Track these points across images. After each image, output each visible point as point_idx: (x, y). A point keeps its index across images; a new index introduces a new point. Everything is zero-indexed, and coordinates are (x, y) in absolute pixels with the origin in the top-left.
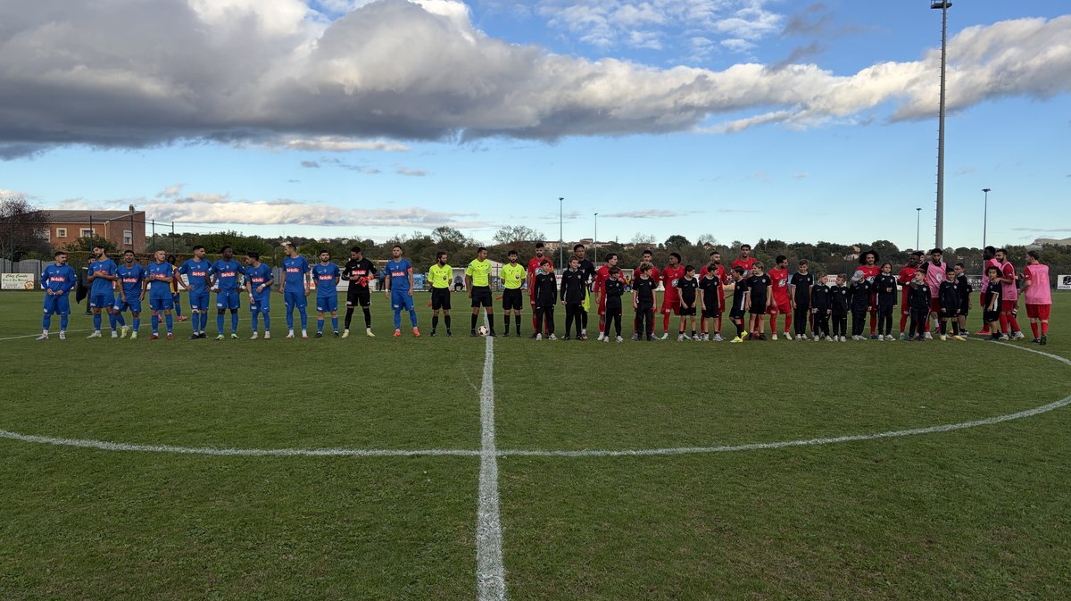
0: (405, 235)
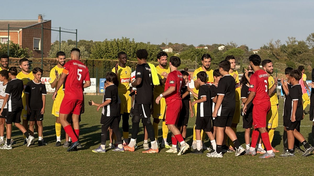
0: (279, 41)
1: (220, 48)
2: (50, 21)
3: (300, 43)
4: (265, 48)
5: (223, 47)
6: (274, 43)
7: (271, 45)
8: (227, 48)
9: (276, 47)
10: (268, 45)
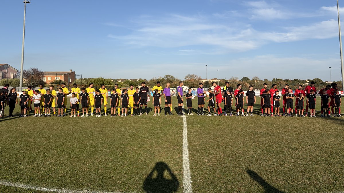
1: (137, 80)
2: (75, 72)
3: (162, 78)
4: (152, 80)
5: (138, 80)
6: (154, 78)
7: (153, 79)
8: (139, 80)
9: (155, 80)
10: (152, 79)
